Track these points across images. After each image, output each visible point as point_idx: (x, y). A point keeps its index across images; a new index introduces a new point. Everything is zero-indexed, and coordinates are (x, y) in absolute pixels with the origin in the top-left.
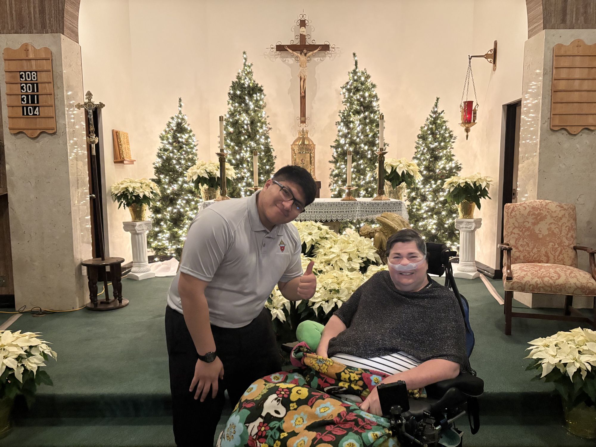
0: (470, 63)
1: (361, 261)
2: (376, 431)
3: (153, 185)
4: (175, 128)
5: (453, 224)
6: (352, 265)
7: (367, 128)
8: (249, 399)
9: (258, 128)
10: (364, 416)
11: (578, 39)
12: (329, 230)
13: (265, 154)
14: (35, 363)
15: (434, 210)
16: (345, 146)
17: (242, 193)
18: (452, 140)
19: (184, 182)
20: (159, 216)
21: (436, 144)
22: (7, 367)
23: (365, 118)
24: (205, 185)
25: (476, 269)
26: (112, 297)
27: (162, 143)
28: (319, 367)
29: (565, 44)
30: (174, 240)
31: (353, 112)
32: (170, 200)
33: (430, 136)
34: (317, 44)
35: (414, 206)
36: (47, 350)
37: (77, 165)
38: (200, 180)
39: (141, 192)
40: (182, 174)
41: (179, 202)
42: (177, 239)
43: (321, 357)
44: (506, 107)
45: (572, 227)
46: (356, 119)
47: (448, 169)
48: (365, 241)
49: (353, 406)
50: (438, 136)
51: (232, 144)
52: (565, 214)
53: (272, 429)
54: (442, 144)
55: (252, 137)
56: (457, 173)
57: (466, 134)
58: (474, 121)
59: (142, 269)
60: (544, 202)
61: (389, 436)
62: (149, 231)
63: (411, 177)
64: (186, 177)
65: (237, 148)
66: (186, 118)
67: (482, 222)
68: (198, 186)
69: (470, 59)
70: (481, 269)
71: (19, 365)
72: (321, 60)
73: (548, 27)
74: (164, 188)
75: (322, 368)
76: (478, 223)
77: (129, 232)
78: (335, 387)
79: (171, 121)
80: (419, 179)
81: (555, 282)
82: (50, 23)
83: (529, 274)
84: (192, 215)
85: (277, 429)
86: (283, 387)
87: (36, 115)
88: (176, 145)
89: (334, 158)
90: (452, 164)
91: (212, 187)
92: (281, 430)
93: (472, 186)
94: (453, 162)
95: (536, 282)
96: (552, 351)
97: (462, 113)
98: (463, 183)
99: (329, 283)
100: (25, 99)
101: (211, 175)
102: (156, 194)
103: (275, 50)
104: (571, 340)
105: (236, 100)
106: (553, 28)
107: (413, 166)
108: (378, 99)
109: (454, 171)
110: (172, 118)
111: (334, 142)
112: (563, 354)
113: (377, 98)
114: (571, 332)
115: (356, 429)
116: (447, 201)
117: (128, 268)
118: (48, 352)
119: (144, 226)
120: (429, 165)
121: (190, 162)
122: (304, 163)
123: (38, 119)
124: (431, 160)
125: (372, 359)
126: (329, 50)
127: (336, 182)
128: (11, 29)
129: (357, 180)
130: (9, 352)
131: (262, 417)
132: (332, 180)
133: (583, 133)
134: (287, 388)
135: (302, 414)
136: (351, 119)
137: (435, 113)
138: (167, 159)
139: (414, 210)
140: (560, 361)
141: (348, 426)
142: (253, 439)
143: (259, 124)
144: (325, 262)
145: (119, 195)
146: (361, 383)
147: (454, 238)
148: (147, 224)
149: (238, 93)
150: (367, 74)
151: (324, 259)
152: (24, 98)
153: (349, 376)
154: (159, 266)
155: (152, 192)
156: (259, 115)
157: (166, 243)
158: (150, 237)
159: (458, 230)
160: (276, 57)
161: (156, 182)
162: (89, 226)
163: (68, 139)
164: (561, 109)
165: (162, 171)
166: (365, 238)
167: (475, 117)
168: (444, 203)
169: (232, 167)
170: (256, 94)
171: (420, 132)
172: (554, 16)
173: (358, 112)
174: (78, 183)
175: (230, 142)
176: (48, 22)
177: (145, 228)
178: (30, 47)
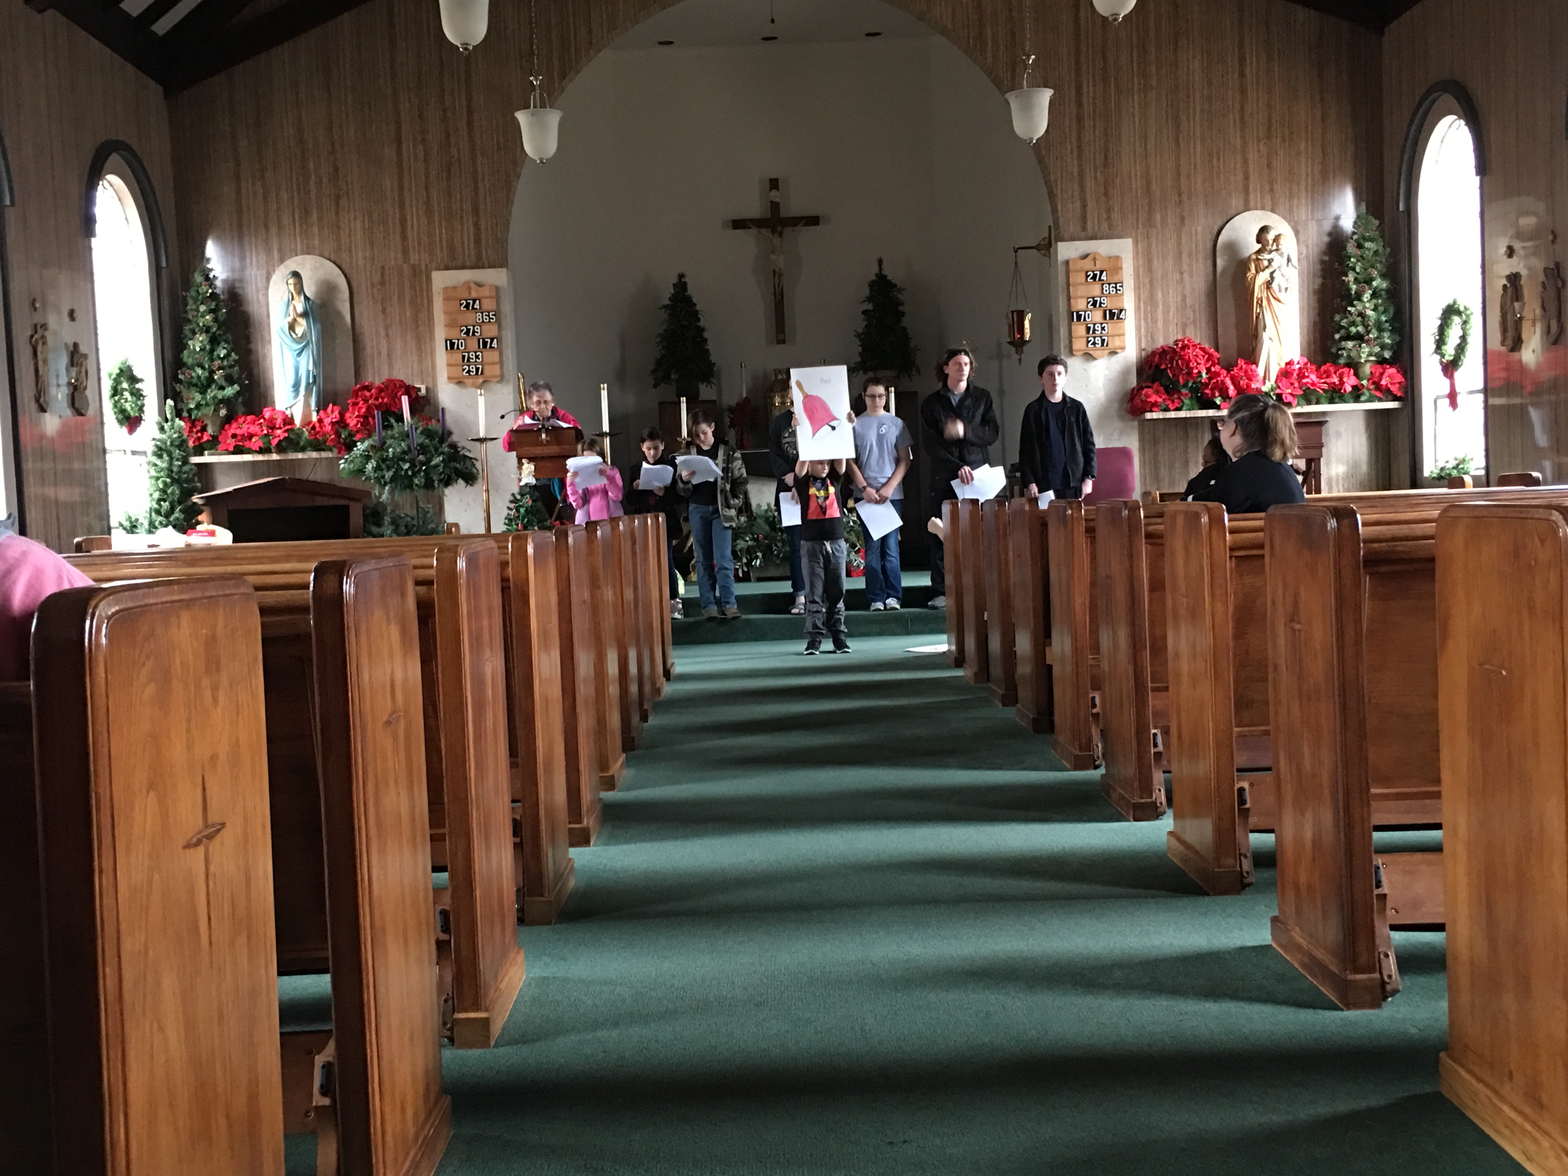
0: (1016, 257)
11: (1094, 252)
34: (799, 215)
57: (1017, 356)
69: (1016, 252)
72: (807, 239)
82: (486, 254)
97: (1010, 327)
103: (729, 227)
126: (819, 224)
133: (1110, 357)
160: (732, 238)
172: (1073, 224)
176: (484, 252)
178: (472, 285)
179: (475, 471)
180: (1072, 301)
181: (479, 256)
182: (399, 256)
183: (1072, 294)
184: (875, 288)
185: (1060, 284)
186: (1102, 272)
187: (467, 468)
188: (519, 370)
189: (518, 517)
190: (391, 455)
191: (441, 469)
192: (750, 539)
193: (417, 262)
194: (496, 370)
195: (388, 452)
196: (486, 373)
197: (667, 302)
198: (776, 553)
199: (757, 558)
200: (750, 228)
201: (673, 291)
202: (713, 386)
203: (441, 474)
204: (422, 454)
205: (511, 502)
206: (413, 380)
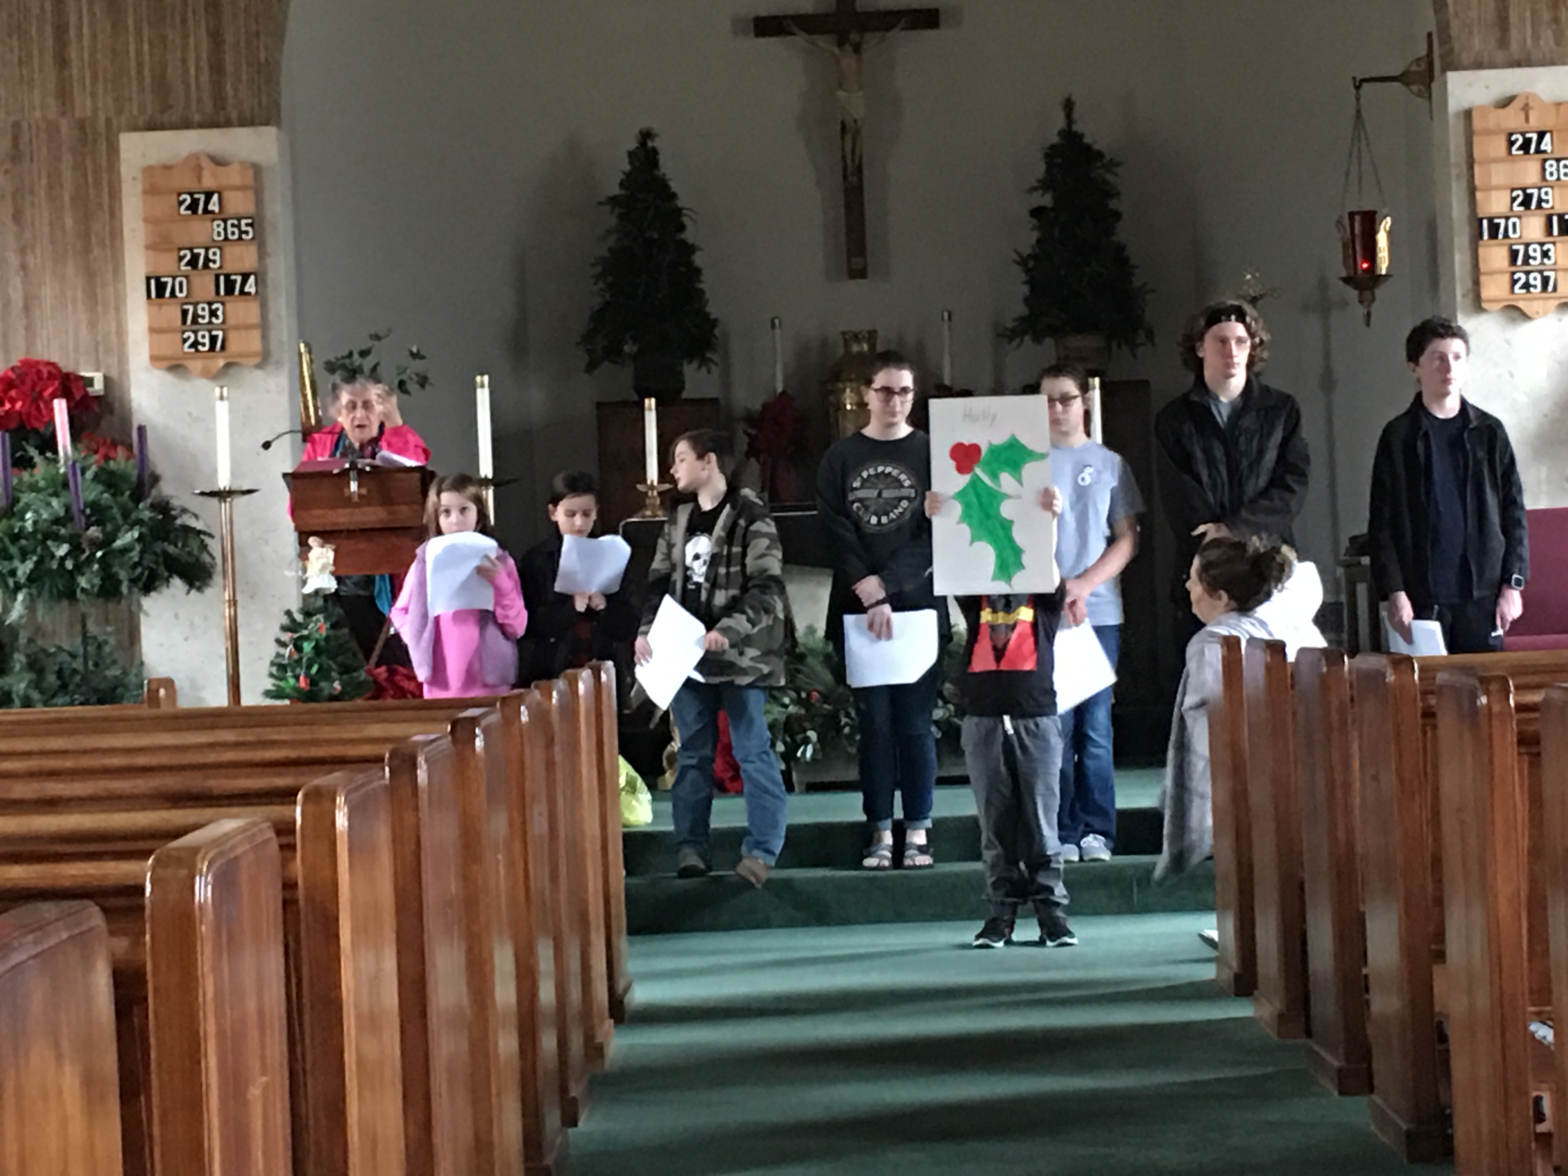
0: (1358, 99)
57: (1363, 310)
69: (1358, 88)
82: (236, 96)
126: (938, 27)
133: (1562, 315)
176: (230, 92)
178: (206, 163)
179: (206, 558)
180: (1479, 195)
181: (219, 100)
182: (51, 101)
183: (1477, 182)
184: (1059, 161)
185: (1453, 159)
186: (1541, 135)
187: (189, 553)
188: (302, 336)
189: (299, 662)
190: (29, 526)
191: (135, 555)
192: (792, 701)
193: (89, 114)
194: (254, 342)
195: (23, 519)
196: (232, 347)
197: (617, 191)
198: (847, 730)
199: (806, 741)
200: (793, 34)
201: (627, 168)
202: (713, 367)
203: (135, 566)
204: (98, 523)
205: (284, 629)
206: (77, 363)
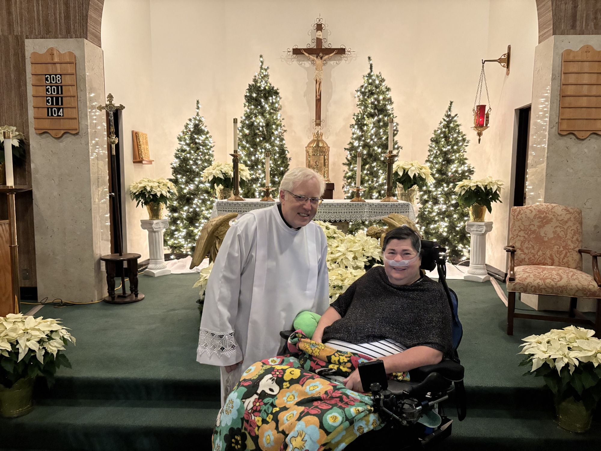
0: (483, 67)
1: (366, 260)
2: (358, 407)
3: (171, 184)
4: (192, 130)
5: (464, 227)
6: (357, 263)
7: (381, 130)
8: (247, 378)
9: (273, 131)
10: (349, 394)
11: (587, 45)
12: (337, 230)
13: (279, 156)
14: (55, 347)
15: (445, 213)
16: (359, 148)
17: (257, 194)
18: (465, 144)
19: (201, 182)
20: (176, 215)
21: (449, 147)
22: (30, 349)
23: (379, 121)
24: (221, 185)
25: (487, 272)
26: (128, 292)
27: (180, 144)
28: (311, 351)
29: (573, 50)
30: (190, 238)
31: (367, 115)
32: (186, 200)
33: (443, 139)
34: (333, 47)
35: (426, 208)
36: (67, 335)
37: (98, 164)
38: (216, 180)
39: (159, 191)
40: (198, 175)
41: (195, 201)
42: (193, 238)
43: (314, 342)
44: (519, 111)
45: (577, 231)
46: (370, 122)
47: (460, 172)
48: (371, 241)
49: (340, 385)
50: (451, 140)
51: (248, 145)
52: (570, 218)
53: (265, 404)
54: (455, 147)
55: (267, 139)
56: (470, 177)
57: (478, 137)
58: (487, 125)
59: (158, 266)
60: (550, 206)
61: (370, 412)
62: (166, 229)
63: (423, 180)
64: (202, 177)
65: (252, 149)
66: (203, 119)
67: (493, 226)
68: (214, 186)
69: (483, 63)
70: (491, 272)
71: (41, 347)
72: (336, 63)
73: (557, 33)
74: (181, 187)
75: (314, 352)
76: (489, 226)
77: (146, 230)
78: (325, 369)
79: (189, 122)
80: (431, 181)
81: (556, 284)
82: (74, 28)
83: (531, 276)
84: (207, 214)
85: (270, 405)
86: (278, 369)
87: (60, 116)
88: (193, 146)
89: (348, 160)
90: (464, 167)
91: (228, 187)
92: (273, 405)
93: (483, 189)
94: (466, 165)
95: (537, 284)
96: (543, 347)
97: (475, 117)
98: (474, 186)
99: (333, 279)
100: (50, 101)
101: (226, 176)
102: (172, 194)
103: (291, 53)
104: (562, 338)
105: (252, 103)
106: (563, 33)
107: (425, 169)
108: (392, 103)
109: (467, 174)
110: (190, 120)
111: (348, 144)
112: (553, 350)
113: (391, 101)
114: (564, 330)
115: (340, 404)
116: (458, 205)
117: (145, 265)
118: (68, 337)
119: (161, 224)
120: (442, 168)
121: (207, 163)
122: (318, 165)
123: (62, 120)
124: (443, 163)
125: (361, 345)
126: (345, 54)
127: (350, 184)
128: (38, 34)
129: (370, 182)
130: (32, 335)
131: (257, 394)
132: (345, 182)
133: (591, 138)
134: (282, 369)
135: (294, 392)
136: (365, 122)
137: (448, 116)
138: (184, 159)
139: (426, 213)
140: (550, 356)
141: (333, 402)
142: (249, 413)
143: (274, 126)
144: (332, 260)
145: (137, 193)
146: (349, 365)
147: (465, 242)
148: (164, 222)
149: (254, 95)
150: (381, 78)
151: (331, 257)
152: (49, 99)
153: (338, 358)
154: (175, 263)
155: (169, 192)
156: (275, 117)
157: (182, 241)
158: (166, 235)
159: (469, 233)
160: (293, 60)
161: (173, 182)
162: (108, 224)
163: (90, 139)
164: (568, 114)
165: (180, 171)
166: (372, 238)
167: (487, 121)
168: (456, 206)
169: (248, 168)
170: (272, 97)
171: (434, 136)
172: (564, 22)
173: (372, 115)
174: (98, 182)
175: (245, 144)
176: (72, 27)
177: (162, 226)
178: (55, 52)
181: (68, 30)
182: (5, 28)
